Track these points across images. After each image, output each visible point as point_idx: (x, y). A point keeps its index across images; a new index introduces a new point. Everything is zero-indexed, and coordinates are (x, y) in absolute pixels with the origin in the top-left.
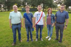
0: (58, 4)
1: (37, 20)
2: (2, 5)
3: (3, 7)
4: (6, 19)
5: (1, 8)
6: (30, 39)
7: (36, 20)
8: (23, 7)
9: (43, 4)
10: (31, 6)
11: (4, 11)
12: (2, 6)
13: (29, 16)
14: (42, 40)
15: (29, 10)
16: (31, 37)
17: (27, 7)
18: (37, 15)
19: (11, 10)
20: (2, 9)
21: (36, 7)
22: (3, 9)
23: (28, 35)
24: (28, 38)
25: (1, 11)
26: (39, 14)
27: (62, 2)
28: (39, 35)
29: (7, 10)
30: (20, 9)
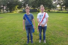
0: (58, 4)
2: (5, 7)
5: (4, 10)
8: (24, 9)
9: (42, 5)
10: (32, 8)
11: (7, 13)
12: (5, 8)
14: (45, 42)
15: (29, 11)
18: (40, 16)
19: (13, 12)
21: (36, 8)
22: (5, 10)
25: (4, 13)
29: (9, 11)
30: (21, 11)
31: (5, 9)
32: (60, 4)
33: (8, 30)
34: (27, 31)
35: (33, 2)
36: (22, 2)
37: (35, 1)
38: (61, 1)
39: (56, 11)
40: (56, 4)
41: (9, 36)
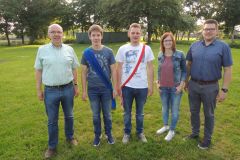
0: (199, 16)
1: (127, 72)
2: (12, 24)
3: (15, 32)
4: (25, 69)
5: (8, 33)
6: (103, 136)
7: (124, 70)
8: (80, 30)
9: (146, 19)
10: (108, 27)
11: (19, 45)
12: (13, 28)
13: (102, 61)
14: (145, 140)
16: (108, 130)
18: (127, 55)
19: (42, 41)
20: (10, 36)
21: (124, 30)
22: (14, 36)
23: (97, 123)
24: (98, 133)
25: (9, 45)
26: (135, 53)
27: (213, 10)
28: (134, 122)
29: (27, 39)
30: (70, 37)
31: (13, 31)
32: (207, 16)
35: (114, 6)
36: (75, 5)
37: (121, 4)
38: (211, 5)
39: (194, 39)
40: (194, 15)
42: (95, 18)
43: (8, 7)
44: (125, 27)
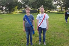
0: (58, 5)
8: (23, 9)
10: (32, 8)
11: (6, 14)
17: (28, 9)
19: (13, 12)
20: (4, 11)
25: (3, 14)
27: (62, 3)
29: (8, 12)
30: (21, 11)
32: (60, 5)
33: (7, 31)
34: (27, 33)
35: (33, 2)
36: (22, 2)
38: (61, 2)
40: (56, 5)
41: (8, 38)
42: (28, 6)
43: (3, 3)
44: (37, 8)
